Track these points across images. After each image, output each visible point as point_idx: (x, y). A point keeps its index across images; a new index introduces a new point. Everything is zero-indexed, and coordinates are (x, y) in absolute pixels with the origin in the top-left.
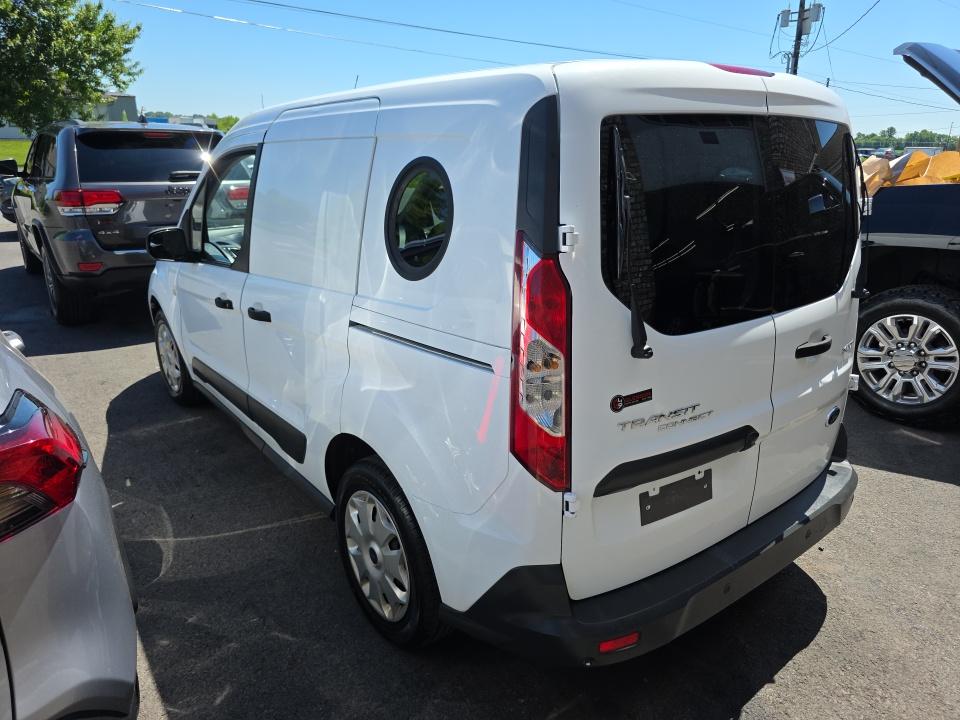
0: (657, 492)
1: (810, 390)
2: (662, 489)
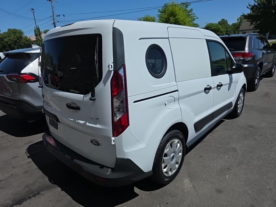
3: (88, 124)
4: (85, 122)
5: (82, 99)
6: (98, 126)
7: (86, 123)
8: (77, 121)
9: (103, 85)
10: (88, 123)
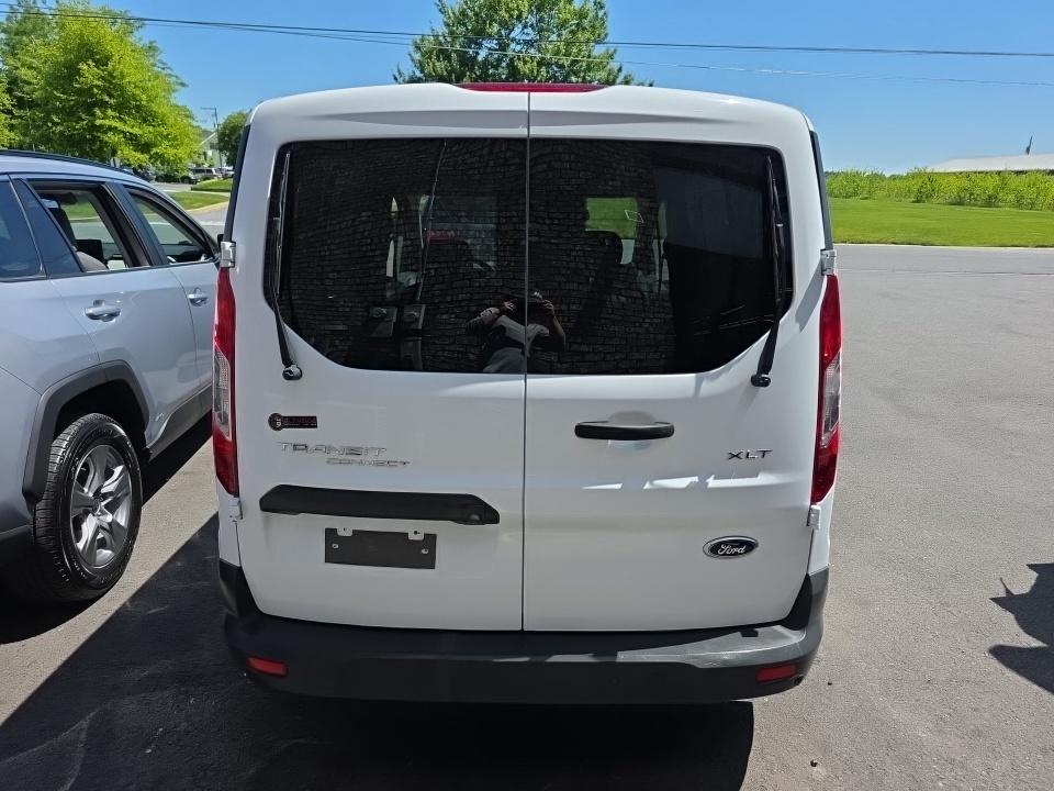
0: (349, 533)
1: (618, 486)
2: (355, 532)
3: (712, 483)
4: (696, 479)
5: (691, 391)
6: (763, 479)
7: (703, 482)
8: (647, 486)
9: (798, 325)
10: (715, 478)
